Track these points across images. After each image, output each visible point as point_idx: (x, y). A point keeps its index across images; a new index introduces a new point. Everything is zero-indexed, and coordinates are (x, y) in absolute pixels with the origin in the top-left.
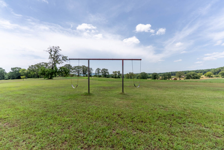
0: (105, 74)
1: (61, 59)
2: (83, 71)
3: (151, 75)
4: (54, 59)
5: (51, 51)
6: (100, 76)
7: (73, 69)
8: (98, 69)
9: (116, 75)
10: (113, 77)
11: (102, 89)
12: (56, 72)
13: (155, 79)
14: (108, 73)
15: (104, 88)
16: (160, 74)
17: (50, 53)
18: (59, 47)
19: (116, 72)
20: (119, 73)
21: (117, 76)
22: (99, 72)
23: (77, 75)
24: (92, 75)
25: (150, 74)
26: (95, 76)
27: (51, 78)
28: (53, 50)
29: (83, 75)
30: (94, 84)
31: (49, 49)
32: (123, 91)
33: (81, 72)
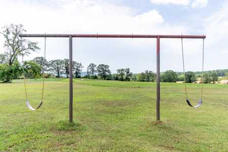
0: (104, 74)
1: (27, 47)
2: (67, 68)
3: (183, 76)
4: (13, 46)
5: (8, 33)
6: (95, 78)
7: (48, 66)
8: (92, 66)
9: (122, 74)
10: (117, 79)
11: (102, 107)
12: (17, 69)
13: (190, 82)
14: (109, 71)
15: (106, 103)
16: (198, 73)
17: (7, 37)
18: (21, 26)
19: (122, 70)
20: (128, 72)
21: (124, 77)
22: (93, 71)
23: (56, 75)
24: (82, 76)
25: (180, 74)
26: (86, 77)
27: (7, 81)
28: (11, 30)
29: (65, 76)
30: (84, 93)
31: (5, 29)
32: (158, 118)
33: (63, 70)
